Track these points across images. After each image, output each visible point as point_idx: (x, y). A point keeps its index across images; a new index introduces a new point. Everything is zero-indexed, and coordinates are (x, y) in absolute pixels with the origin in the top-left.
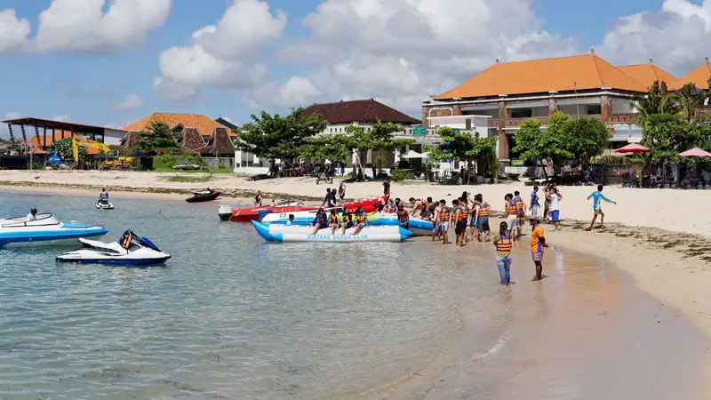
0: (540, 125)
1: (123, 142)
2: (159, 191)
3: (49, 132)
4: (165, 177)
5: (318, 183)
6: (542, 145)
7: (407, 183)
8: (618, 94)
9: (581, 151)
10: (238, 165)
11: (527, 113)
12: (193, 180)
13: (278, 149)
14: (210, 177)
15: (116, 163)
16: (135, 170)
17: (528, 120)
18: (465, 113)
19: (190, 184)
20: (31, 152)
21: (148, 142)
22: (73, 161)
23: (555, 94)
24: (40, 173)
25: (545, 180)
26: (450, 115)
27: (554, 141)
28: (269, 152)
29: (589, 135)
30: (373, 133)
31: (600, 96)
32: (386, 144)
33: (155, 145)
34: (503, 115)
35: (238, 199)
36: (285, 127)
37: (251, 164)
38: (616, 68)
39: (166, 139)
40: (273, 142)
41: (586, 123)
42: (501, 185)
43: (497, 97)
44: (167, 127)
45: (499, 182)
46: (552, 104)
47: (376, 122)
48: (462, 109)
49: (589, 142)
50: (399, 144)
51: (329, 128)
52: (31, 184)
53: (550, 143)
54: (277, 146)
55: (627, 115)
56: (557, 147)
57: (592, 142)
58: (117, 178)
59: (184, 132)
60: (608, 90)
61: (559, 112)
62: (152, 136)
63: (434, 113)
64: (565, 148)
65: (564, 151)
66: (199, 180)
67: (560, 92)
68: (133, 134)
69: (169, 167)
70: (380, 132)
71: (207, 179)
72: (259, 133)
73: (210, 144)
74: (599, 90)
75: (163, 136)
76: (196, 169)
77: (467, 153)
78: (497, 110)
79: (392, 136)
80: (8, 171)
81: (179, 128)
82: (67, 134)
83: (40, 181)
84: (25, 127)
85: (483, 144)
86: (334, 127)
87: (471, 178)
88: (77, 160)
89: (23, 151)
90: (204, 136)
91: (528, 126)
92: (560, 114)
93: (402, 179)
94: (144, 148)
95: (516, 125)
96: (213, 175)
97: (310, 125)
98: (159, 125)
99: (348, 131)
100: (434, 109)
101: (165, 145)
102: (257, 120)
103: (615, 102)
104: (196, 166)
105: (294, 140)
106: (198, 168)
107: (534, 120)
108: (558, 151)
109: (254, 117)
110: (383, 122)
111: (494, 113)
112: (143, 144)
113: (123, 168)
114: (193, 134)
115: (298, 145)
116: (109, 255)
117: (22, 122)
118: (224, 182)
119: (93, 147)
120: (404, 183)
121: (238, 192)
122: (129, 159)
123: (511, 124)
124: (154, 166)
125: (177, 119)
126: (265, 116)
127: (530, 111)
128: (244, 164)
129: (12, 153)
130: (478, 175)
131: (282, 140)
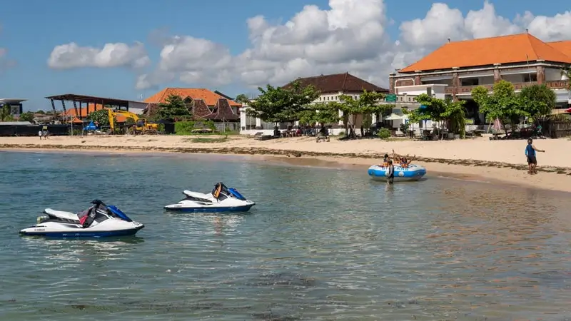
0: (487, 91)
1: (145, 112)
2: (187, 150)
3: (84, 105)
4: (190, 139)
5: (318, 142)
6: (504, 107)
7: (391, 140)
8: (550, 65)
9: (536, 111)
10: (243, 128)
11: (475, 82)
12: (213, 141)
13: (283, 114)
14: (226, 138)
15: (145, 128)
16: (160, 134)
17: (477, 87)
18: (424, 83)
19: (211, 144)
20: (71, 122)
21: (166, 111)
22: (110, 128)
23: (499, 66)
24: (85, 138)
25: (505, 135)
26: (412, 84)
27: (514, 103)
28: (274, 117)
29: (541, 98)
30: (361, 100)
31: (536, 67)
32: (373, 108)
33: (172, 113)
34: (456, 83)
35: (256, 155)
36: (287, 97)
37: (254, 127)
38: (545, 44)
39: (180, 109)
40: (278, 109)
41: (538, 89)
42: (468, 140)
43: (451, 69)
44: (181, 99)
45: (466, 138)
46: (496, 74)
47: (363, 91)
48: (423, 80)
49: (541, 103)
50: (383, 109)
51: (322, 97)
52: (80, 147)
53: (511, 105)
54: (281, 112)
55: (558, 81)
56: (517, 108)
57: (544, 104)
58: (150, 140)
59: (193, 102)
60: (542, 62)
61: (503, 80)
62: (169, 107)
63: (399, 84)
64: (522, 109)
65: (522, 112)
66: (217, 141)
67: (503, 65)
68: (153, 105)
69: (188, 131)
70: (368, 100)
71: (224, 140)
72: (266, 102)
73: (215, 111)
74: (535, 62)
75: (178, 106)
76: (209, 132)
77: (441, 115)
78: (451, 80)
79: (377, 102)
80: (57, 137)
81: (188, 100)
82: (99, 107)
83: (86, 144)
84: (65, 102)
85: (454, 107)
86: (326, 96)
87: (444, 135)
88: (112, 127)
89: (65, 120)
90: (209, 106)
91: (478, 92)
92: (504, 82)
93: (387, 136)
94: (163, 116)
95: (467, 91)
96: (228, 136)
97: (308, 95)
98: (175, 98)
99: (341, 98)
100: (399, 80)
101: (179, 113)
102: (263, 91)
103: (548, 71)
104: (209, 130)
105: (294, 107)
106: (211, 132)
107: (482, 87)
108: (518, 112)
109: (260, 89)
110: (368, 92)
111: (449, 82)
112: (163, 113)
113: (151, 132)
114: (200, 104)
115: (297, 111)
116: (204, 204)
117: (63, 98)
118: (238, 141)
119: (123, 116)
120: (388, 140)
121: (254, 150)
122: (155, 125)
123: (463, 91)
124: (175, 131)
125: (186, 92)
126: (270, 89)
127: (478, 80)
128: (248, 127)
129: (56, 123)
130: (449, 132)
131: (285, 107)
